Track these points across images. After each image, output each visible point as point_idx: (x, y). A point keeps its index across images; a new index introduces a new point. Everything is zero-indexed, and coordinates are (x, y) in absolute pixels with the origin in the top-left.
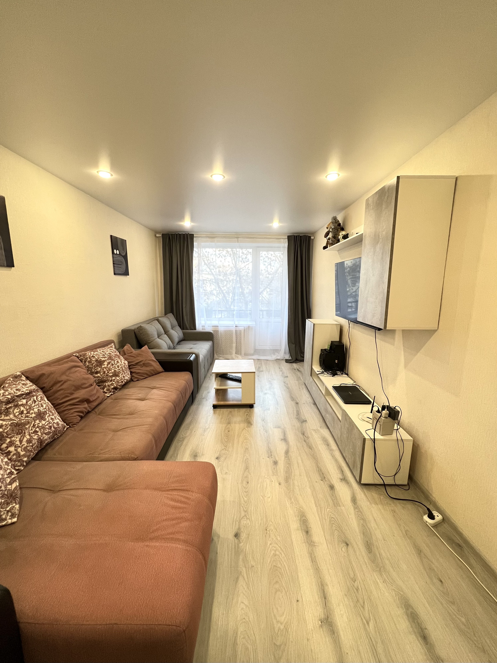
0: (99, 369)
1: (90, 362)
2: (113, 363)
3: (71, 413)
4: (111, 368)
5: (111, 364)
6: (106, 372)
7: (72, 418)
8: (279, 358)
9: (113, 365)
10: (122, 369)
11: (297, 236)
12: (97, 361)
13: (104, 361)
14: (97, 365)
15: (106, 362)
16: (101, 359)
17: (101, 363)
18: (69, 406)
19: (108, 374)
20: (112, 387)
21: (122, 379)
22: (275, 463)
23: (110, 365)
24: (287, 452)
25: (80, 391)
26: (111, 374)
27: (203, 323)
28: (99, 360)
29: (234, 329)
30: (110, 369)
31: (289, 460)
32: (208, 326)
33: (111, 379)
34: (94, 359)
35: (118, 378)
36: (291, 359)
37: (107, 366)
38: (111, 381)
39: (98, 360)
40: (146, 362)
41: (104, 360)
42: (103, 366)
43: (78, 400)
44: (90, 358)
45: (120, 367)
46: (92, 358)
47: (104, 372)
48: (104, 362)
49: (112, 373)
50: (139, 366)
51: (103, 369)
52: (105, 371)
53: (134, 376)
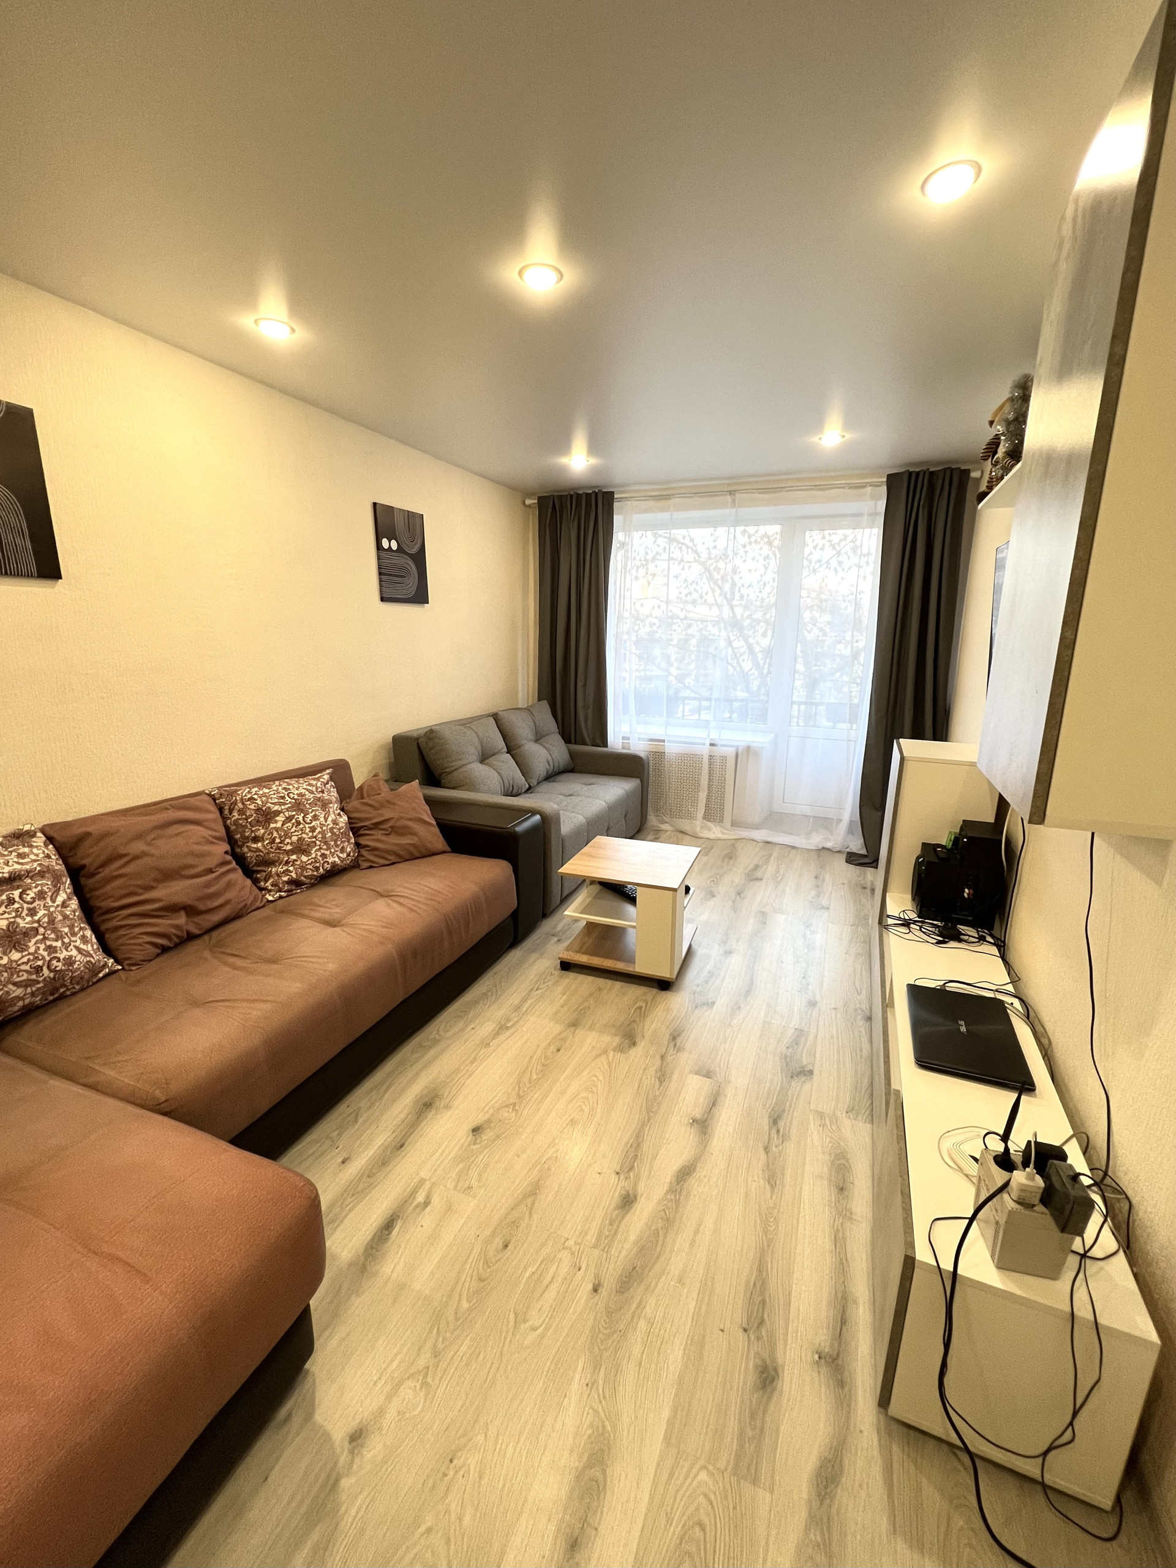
0: (262, 831)
1: (241, 812)
2: (301, 819)
3: (131, 935)
4: (293, 830)
5: (294, 821)
6: (278, 840)
7: (134, 947)
8: (829, 845)
9: (298, 823)
10: (324, 837)
11: (918, 473)
12: (258, 810)
13: (277, 813)
14: (258, 821)
15: (282, 815)
16: (269, 808)
17: (269, 817)
18: (133, 918)
19: (282, 845)
20: (285, 879)
21: (316, 862)
22: (628, 1201)
23: (289, 824)
24: (685, 1174)
25: (174, 883)
26: (289, 847)
27: (625, 729)
28: (264, 809)
29: (705, 751)
30: (287, 835)
31: (677, 1202)
32: (639, 739)
33: (286, 859)
34: (252, 807)
35: (304, 858)
36: (866, 853)
37: (282, 825)
38: (287, 863)
39: (261, 809)
40: (399, 824)
41: (277, 811)
42: (272, 825)
43: (157, 905)
44: (243, 804)
45: (319, 829)
46: (249, 803)
47: (273, 841)
48: (278, 815)
49: (291, 844)
50: (380, 832)
51: (272, 833)
52: (275, 837)
53: (363, 856)
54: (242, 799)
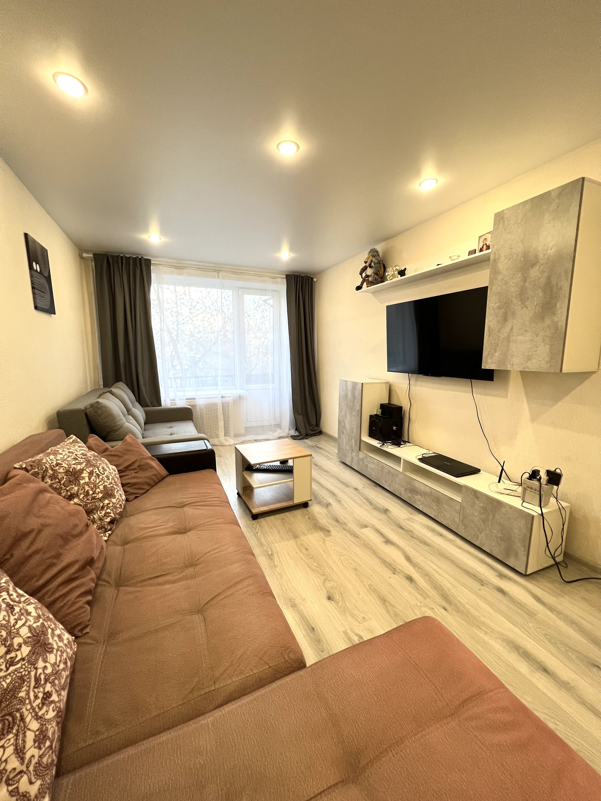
0: (76, 488)
1: (53, 477)
2: (98, 472)
4: (97, 482)
5: (95, 474)
6: (91, 492)
8: (282, 435)
9: (98, 475)
10: (115, 482)
11: (297, 276)
12: (67, 472)
13: (81, 471)
14: (70, 481)
15: (85, 472)
16: (74, 468)
17: (76, 476)
19: (95, 495)
20: (108, 520)
21: (120, 501)
23: (93, 478)
26: (100, 495)
27: (172, 395)
28: (71, 470)
29: (219, 401)
30: (96, 486)
31: (421, 569)
32: (180, 400)
33: (101, 505)
34: (61, 470)
35: (114, 500)
36: (299, 434)
37: (89, 479)
38: (103, 508)
39: (69, 471)
40: (142, 463)
41: (80, 469)
42: (82, 482)
43: (76, 567)
44: (52, 470)
45: (111, 477)
46: (57, 468)
47: (87, 494)
48: (82, 473)
49: (101, 492)
50: (132, 472)
51: (84, 488)
52: (88, 491)
53: (128, 492)
54: (51, 466)
